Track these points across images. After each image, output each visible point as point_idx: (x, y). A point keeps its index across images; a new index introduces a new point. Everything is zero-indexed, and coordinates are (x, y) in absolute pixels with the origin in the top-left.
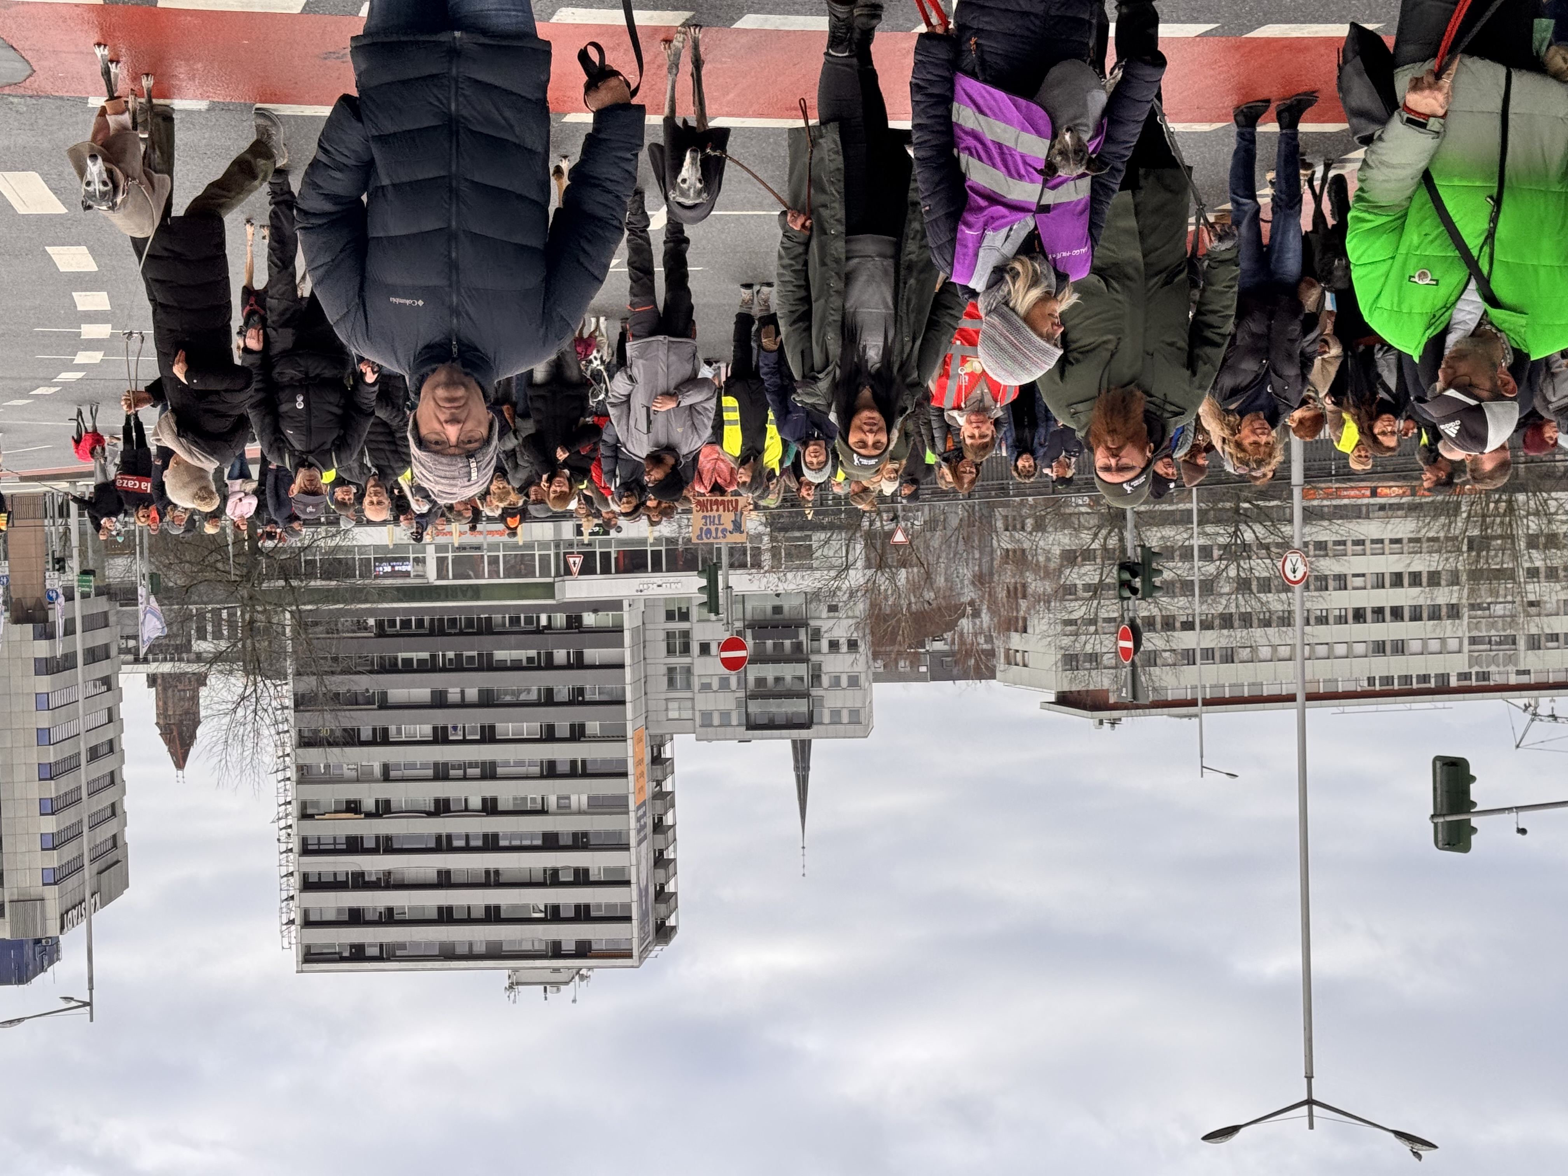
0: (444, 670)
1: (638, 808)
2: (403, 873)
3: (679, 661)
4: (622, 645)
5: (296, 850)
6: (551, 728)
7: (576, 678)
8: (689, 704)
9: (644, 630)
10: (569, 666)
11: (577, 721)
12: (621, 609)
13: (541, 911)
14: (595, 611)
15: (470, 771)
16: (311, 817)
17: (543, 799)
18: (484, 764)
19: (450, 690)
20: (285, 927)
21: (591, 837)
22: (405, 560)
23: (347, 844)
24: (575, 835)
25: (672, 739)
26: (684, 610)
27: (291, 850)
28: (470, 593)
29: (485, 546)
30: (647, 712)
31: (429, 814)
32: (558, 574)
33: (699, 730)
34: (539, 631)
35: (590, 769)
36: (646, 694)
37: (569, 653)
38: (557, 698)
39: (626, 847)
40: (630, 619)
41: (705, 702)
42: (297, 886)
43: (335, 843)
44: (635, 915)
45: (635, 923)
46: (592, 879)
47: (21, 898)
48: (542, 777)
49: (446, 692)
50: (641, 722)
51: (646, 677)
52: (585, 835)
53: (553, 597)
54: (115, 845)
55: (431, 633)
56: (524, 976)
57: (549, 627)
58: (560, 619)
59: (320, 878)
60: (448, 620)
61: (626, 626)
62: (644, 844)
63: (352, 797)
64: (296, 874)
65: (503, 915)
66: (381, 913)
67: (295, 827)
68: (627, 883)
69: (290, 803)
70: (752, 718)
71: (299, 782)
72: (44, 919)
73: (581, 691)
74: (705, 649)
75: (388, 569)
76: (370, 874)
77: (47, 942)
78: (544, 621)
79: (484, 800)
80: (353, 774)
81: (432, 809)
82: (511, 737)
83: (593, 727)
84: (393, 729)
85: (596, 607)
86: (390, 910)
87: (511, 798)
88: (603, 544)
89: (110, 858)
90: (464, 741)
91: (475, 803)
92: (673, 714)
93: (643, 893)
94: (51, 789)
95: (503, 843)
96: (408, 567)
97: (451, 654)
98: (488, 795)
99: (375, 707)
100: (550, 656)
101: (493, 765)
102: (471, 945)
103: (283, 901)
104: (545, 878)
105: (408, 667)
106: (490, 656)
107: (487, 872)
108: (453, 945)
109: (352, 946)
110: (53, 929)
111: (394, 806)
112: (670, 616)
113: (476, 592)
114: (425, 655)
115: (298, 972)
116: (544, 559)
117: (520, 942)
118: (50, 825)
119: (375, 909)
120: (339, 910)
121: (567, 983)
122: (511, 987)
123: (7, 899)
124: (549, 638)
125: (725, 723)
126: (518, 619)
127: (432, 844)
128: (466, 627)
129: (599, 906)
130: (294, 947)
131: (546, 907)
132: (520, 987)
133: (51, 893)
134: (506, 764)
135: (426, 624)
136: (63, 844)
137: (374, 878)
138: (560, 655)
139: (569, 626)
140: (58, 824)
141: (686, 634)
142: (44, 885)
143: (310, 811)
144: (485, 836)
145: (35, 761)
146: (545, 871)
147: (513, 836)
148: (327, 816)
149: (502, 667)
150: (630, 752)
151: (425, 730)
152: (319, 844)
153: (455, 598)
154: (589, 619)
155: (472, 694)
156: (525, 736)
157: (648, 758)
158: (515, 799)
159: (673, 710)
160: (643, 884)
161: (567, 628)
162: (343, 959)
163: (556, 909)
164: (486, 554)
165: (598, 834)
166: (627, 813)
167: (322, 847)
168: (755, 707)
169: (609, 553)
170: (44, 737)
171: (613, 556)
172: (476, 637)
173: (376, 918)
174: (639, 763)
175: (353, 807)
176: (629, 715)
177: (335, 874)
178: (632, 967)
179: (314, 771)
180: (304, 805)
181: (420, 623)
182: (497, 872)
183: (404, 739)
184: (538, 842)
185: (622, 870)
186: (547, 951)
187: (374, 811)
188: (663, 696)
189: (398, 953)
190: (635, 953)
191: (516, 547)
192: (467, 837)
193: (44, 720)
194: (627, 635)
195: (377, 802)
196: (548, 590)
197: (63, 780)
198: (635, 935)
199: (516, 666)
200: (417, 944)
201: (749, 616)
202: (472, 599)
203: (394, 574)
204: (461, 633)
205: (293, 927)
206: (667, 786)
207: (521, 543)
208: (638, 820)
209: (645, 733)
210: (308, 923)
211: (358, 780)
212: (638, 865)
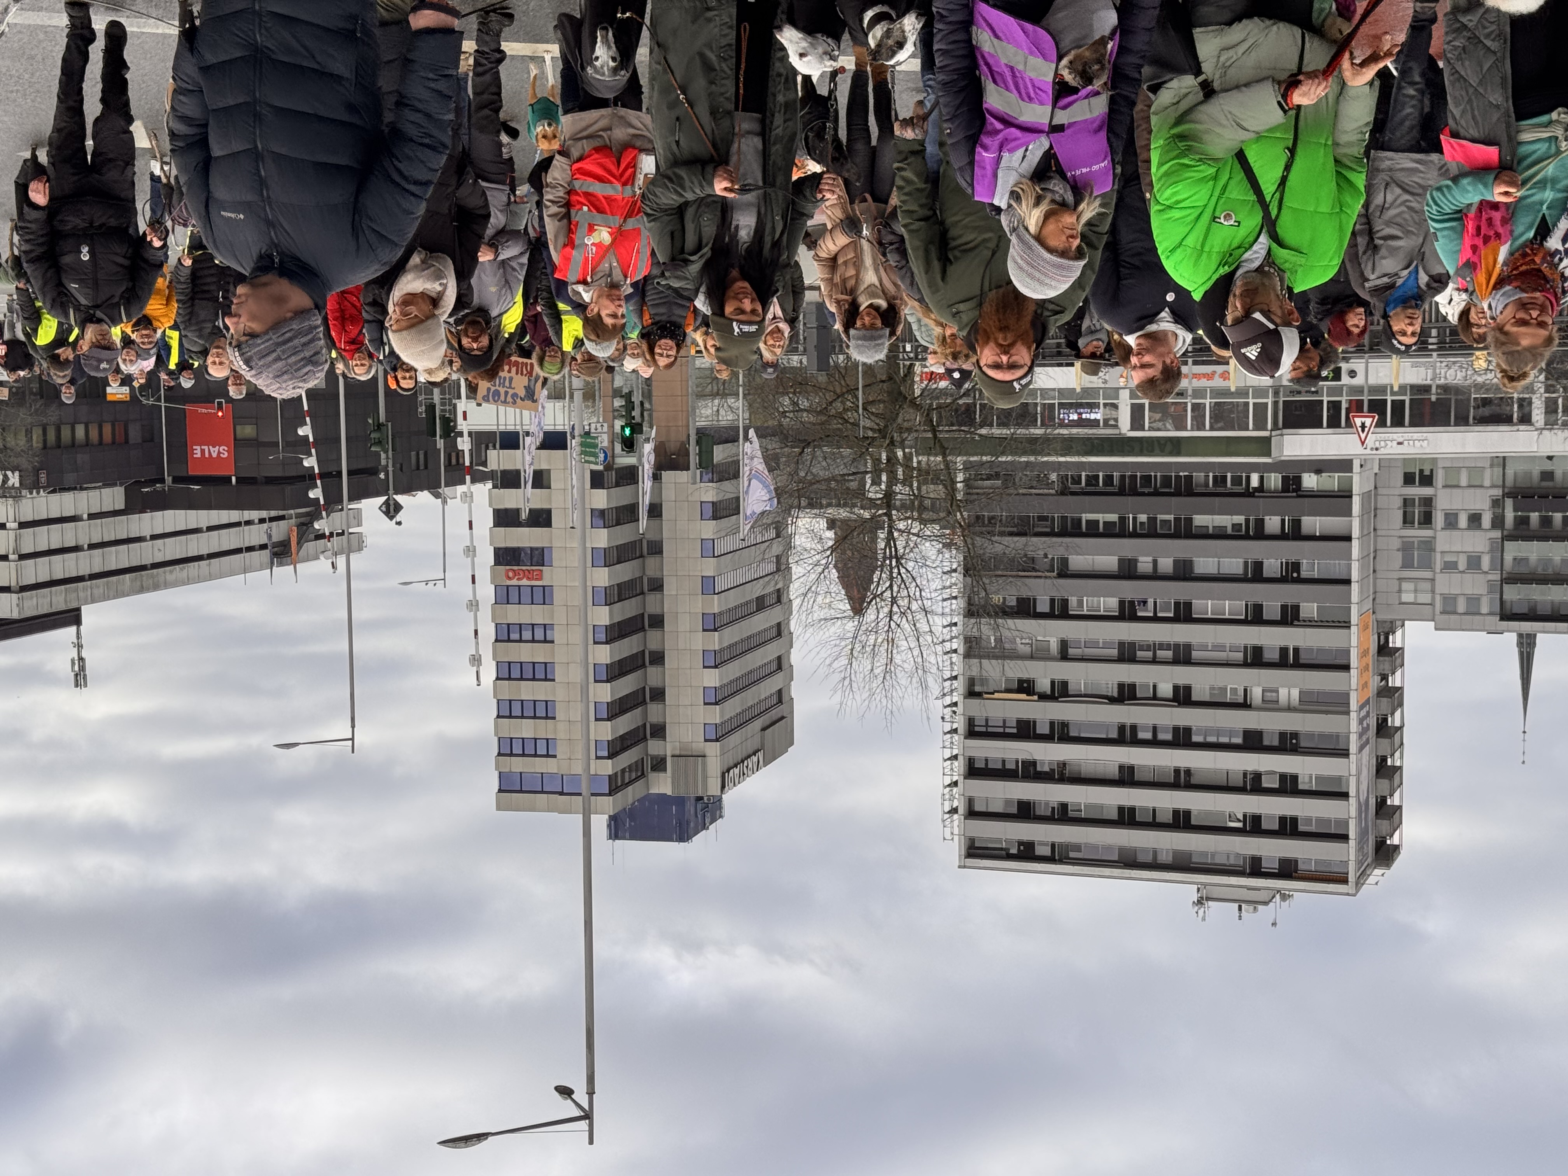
0: (1135, 535)
1: (1361, 707)
2: (1080, 765)
3: (1418, 533)
4: (1349, 513)
5: (961, 731)
6: (1258, 609)
7: (1290, 550)
8: (1427, 586)
9: (1376, 495)
10: (1282, 536)
11: (1290, 601)
12: (1351, 471)
13: (1239, 821)
14: (1318, 472)
15: (1161, 654)
16: (979, 695)
17: (1245, 690)
18: (1177, 646)
19: (1141, 559)
20: (947, 816)
21: (1302, 738)
22: (1092, 406)
23: (1017, 727)
24: (1283, 735)
25: (1403, 625)
26: (1427, 473)
27: (955, 731)
28: (1169, 447)
29: (1190, 392)
30: (1375, 593)
31: (1112, 700)
32: (1275, 427)
33: (1439, 617)
34: (1249, 493)
35: (1304, 658)
36: (1374, 571)
37: (1283, 521)
38: (1266, 573)
39: (1344, 753)
40: (1359, 484)
41: (1447, 584)
42: (962, 772)
43: (1004, 727)
44: (1352, 834)
45: (1352, 843)
46: (1301, 787)
47: (683, 753)
48: (1245, 664)
49: (1136, 561)
50: (1368, 605)
51: (1375, 551)
52: (1295, 735)
53: (1269, 454)
54: (780, 701)
55: (1121, 492)
56: (1216, 892)
57: (1261, 488)
58: (1274, 480)
59: (987, 764)
60: (1142, 477)
61: (1356, 489)
62: (1367, 750)
63: (1025, 676)
64: (960, 758)
65: (1193, 822)
66: (1053, 808)
67: (960, 705)
68: (1345, 795)
69: (955, 678)
70: (1508, 606)
71: (967, 655)
72: (705, 778)
73: (1296, 566)
74: (1451, 522)
75: (1074, 417)
76: (1043, 763)
77: (709, 800)
78: (1255, 482)
79: (1176, 688)
80: (1027, 650)
81: (1115, 694)
82: (1210, 616)
83: (1309, 609)
84: (1073, 601)
85: (1319, 467)
86: (1064, 806)
87: (1208, 687)
88: (1332, 391)
89: (774, 714)
90: (1155, 619)
91: (1166, 690)
92: (1407, 597)
93: (1362, 808)
94: (715, 641)
95: (1196, 738)
96: (1097, 415)
97: (1143, 518)
98: (1181, 682)
99: (1055, 574)
100: (1260, 523)
101: (1188, 647)
102: (1155, 852)
103: (945, 787)
104: (1245, 782)
105: (1093, 531)
106: (1189, 521)
107: (1177, 771)
108: (1134, 851)
109: (1020, 843)
110: (714, 788)
111: (1072, 689)
112: (1409, 479)
113: (1175, 446)
114: (1113, 517)
115: (960, 867)
116: (1260, 409)
117: (1213, 855)
118: (712, 678)
119: (1047, 803)
120: (1008, 802)
121: (1266, 903)
122: (1200, 902)
123: (669, 753)
124: (1260, 503)
125: (1473, 610)
126: (1224, 478)
127: (1114, 735)
128: (1162, 486)
129: (1308, 820)
130: (956, 838)
131: (1245, 816)
132: (1210, 903)
133: (712, 750)
134: (1204, 648)
135: (1116, 481)
136: (725, 699)
137: (1046, 769)
138: (1273, 523)
139: (1285, 488)
140: (721, 679)
141: (1428, 502)
142: (706, 740)
143: (977, 689)
144: (1176, 730)
145: (700, 611)
146: (1245, 774)
147: (1207, 732)
148: (996, 695)
149: (1204, 535)
150: (1354, 642)
151: (1109, 603)
152: (987, 726)
153: (1151, 453)
154: (1310, 481)
155: (1166, 564)
156: (1227, 616)
157: (1373, 647)
158: (1212, 688)
159: (1407, 592)
160: (1363, 798)
161: (1283, 491)
162: (1009, 857)
163: (1256, 819)
164: (1189, 402)
165: (1311, 736)
166: (1348, 713)
167: (990, 730)
168: (1514, 594)
169: (1340, 402)
170: (708, 586)
171: (1344, 406)
172: (1173, 499)
173: (1049, 814)
174: (1364, 654)
175: (1025, 687)
176: (1355, 596)
177: (1004, 761)
178: (1348, 894)
179: (984, 644)
180: (971, 682)
181: (1109, 479)
182: (1188, 772)
183: (1085, 612)
184: (1238, 740)
185: (1338, 780)
186: (1244, 866)
187: (1049, 692)
188: (1396, 575)
189: (1072, 855)
190: (1352, 878)
191: (1226, 392)
192: (1155, 729)
193: (709, 567)
194: (1356, 502)
195: (1053, 683)
196: (1264, 446)
197: (727, 631)
198: (1352, 857)
199: (1220, 535)
200: (1095, 847)
201: (1509, 482)
202: (1171, 454)
203: (1081, 423)
204: (1156, 493)
205: (956, 816)
206: (1395, 681)
207: (1233, 389)
208: (1361, 721)
209: (1372, 618)
210: (972, 814)
211: (1032, 657)
212: (1358, 775)
